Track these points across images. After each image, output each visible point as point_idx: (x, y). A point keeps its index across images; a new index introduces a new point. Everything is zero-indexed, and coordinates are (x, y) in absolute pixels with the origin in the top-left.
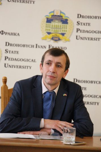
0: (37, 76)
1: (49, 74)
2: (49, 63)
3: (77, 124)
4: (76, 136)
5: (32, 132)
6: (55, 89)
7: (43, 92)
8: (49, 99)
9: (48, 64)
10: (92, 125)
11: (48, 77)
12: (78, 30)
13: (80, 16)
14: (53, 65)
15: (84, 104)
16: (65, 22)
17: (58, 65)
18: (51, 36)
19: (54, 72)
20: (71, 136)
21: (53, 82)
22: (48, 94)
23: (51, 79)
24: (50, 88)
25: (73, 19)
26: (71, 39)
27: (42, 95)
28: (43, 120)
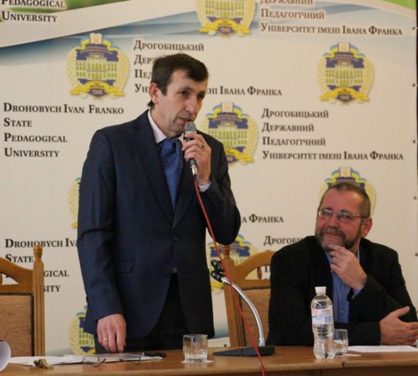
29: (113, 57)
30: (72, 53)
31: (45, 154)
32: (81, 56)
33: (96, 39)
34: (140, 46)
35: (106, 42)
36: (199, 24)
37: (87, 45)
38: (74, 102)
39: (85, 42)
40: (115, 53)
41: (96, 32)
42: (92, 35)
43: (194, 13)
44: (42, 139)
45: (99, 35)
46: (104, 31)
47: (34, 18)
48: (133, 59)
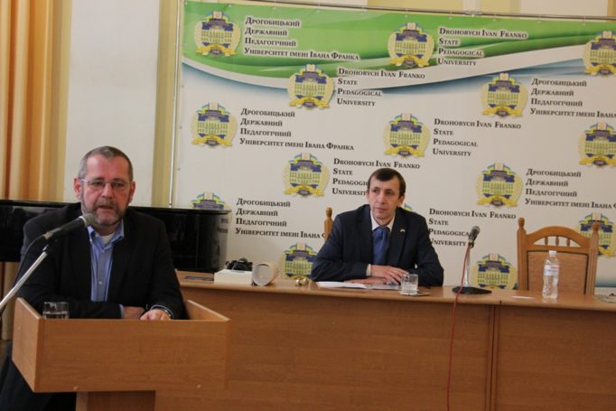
0: (365, 206)
1: (378, 205)
2: (377, 190)
3: (422, 270)
4: (419, 285)
5: (363, 281)
6: (388, 223)
7: (373, 228)
8: (381, 238)
9: (375, 191)
10: (442, 270)
11: (376, 210)
12: (435, 141)
13: (437, 121)
14: (382, 193)
15: (431, 243)
16: (418, 129)
17: (388, 192)
18: (397, 149)
19: (383, 203)
20: (411, 285)
21: (384, 215)
22: (380, 231)
23: (380, 212)
24: (382, 223)
25: (428, 125)
26: (426, 153)
27: (372, 232)
28: (370, 266)
29: (516, 89)
30: (486, 86)
31: (461, 154)
32: (492, 88)
33: (504, 77)
34: (537, 82)
35: (511, 80)
36: (584, 68)
37: (497, 81)
38: (484, 120)
39: (496, 79)
40: (518, 87)
41: (504, 72)
42: (501, 75)
43: (581, 60)
44: (459, 143)
45: (507, 75)
46: (510, 72)
47: (460, 63)
48: (530, 91)
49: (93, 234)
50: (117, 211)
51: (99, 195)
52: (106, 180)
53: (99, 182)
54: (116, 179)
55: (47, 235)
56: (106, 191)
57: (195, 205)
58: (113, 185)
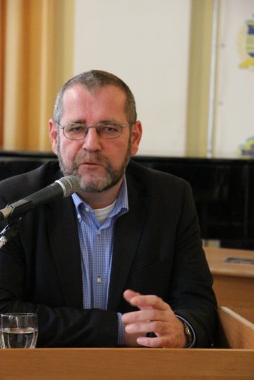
49: (81, 206)
50: (109, 169)
51: (80, 146)
52: (89, 125)
53: (79, 127)
54: (105, 122)
55: (6, 211)
56: (89, 140)
57: (244, 152)
58: (99, 131)
